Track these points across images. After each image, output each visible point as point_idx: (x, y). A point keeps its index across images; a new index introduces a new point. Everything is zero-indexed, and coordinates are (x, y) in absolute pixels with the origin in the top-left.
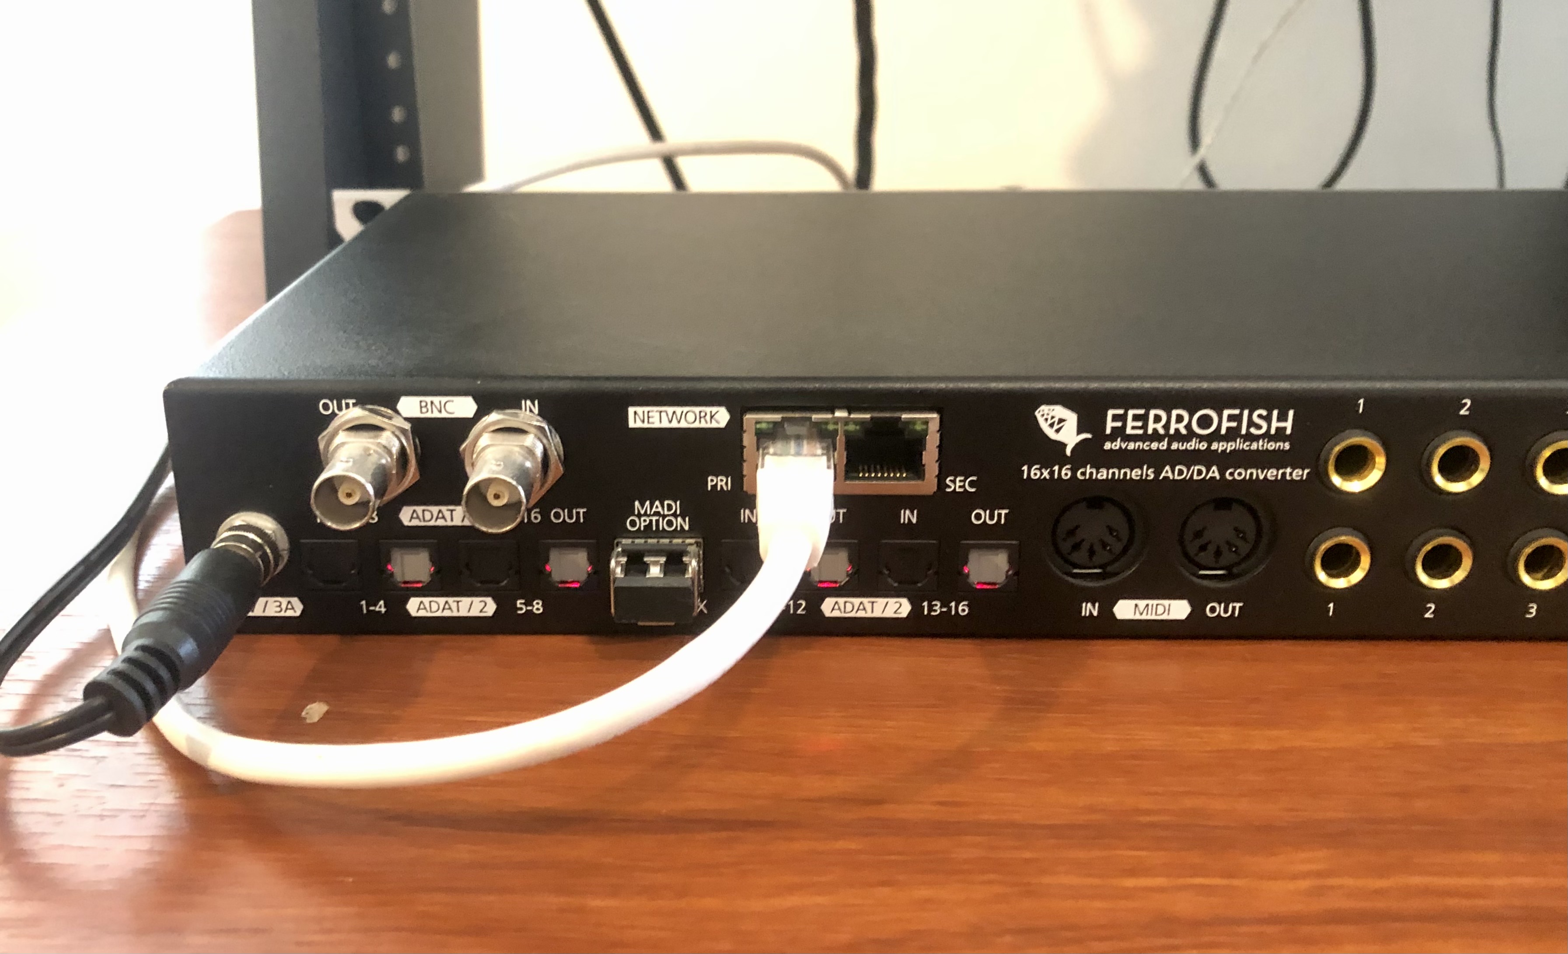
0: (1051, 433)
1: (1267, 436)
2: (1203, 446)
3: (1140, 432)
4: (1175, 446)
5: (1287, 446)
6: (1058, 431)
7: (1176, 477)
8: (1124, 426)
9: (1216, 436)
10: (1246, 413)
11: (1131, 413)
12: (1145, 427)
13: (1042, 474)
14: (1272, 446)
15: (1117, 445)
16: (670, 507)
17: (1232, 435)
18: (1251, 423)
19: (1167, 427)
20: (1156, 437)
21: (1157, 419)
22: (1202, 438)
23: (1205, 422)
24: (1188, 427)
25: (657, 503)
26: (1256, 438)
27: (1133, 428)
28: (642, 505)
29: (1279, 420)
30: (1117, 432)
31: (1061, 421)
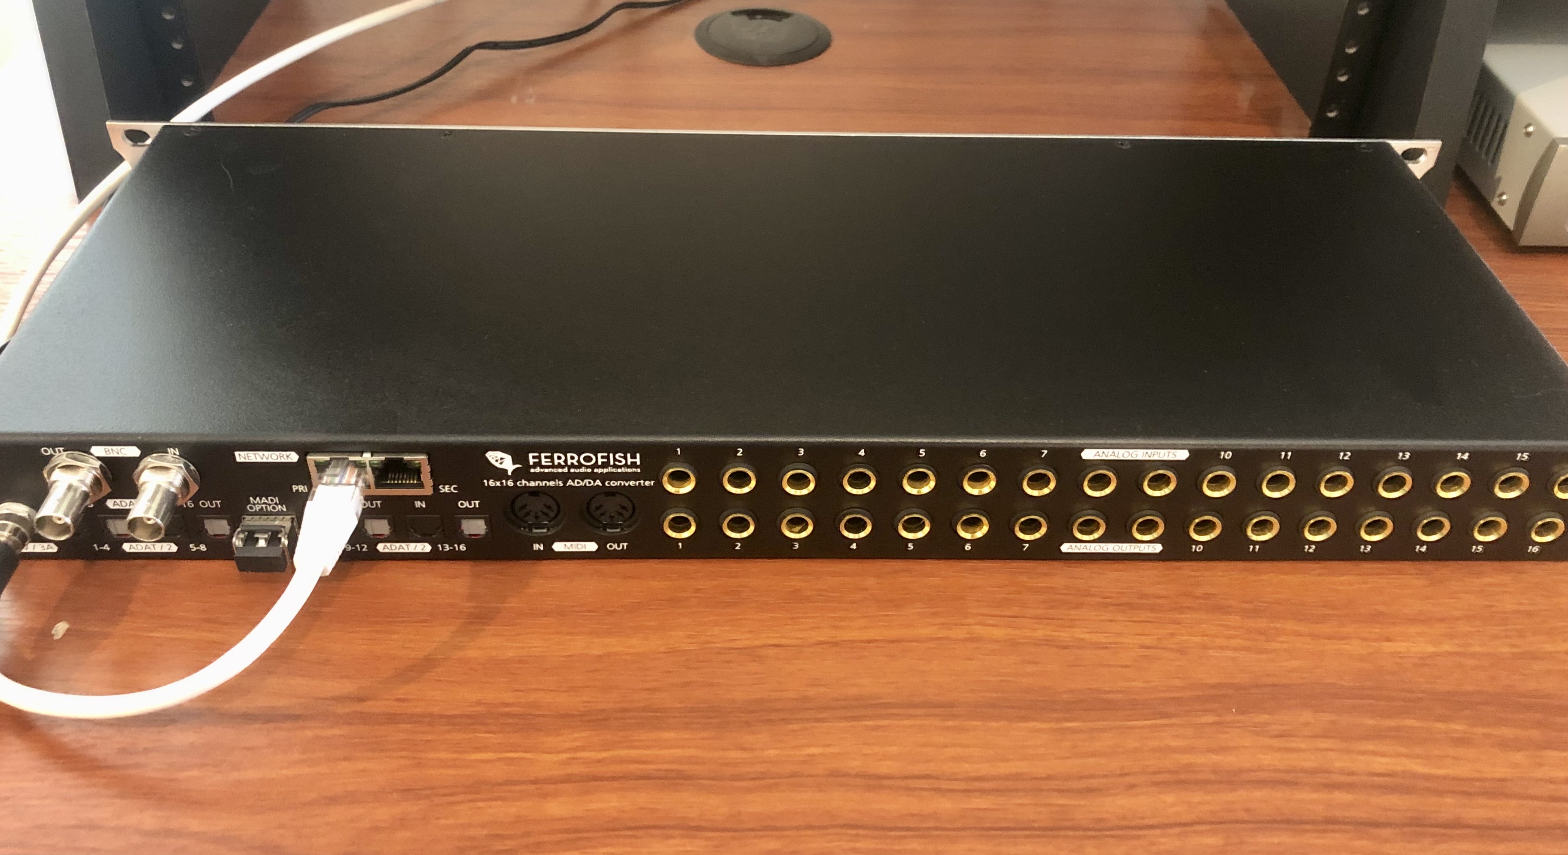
0: (497, 465)
1: (626, 465)
2: (589, 470)
3: (550, 464)
4: (572, 470)
5: (639, 470)
6: (501, 463)
7: (577, 485)
8: (540, 461)
9: (596, 465)
10: (611, 455)
11: (543, 455)
12: (553, 461)
13: (496, 484)
14: (629, 470)
15: (538, 470)
16: (272, 500)
17: (605, 465)
18: (615, 459)
19: (566, 461)
20: (559, 466)
21: (559, 458)
22: (587, 467)
23: (588, 459)
24: (578, 461)
25: (264, 498)
26: (620, 467)
27: (546, 462)
28: (255, 499)
29: (632, 458)
30: (535, 465)
31: (502, 459)
